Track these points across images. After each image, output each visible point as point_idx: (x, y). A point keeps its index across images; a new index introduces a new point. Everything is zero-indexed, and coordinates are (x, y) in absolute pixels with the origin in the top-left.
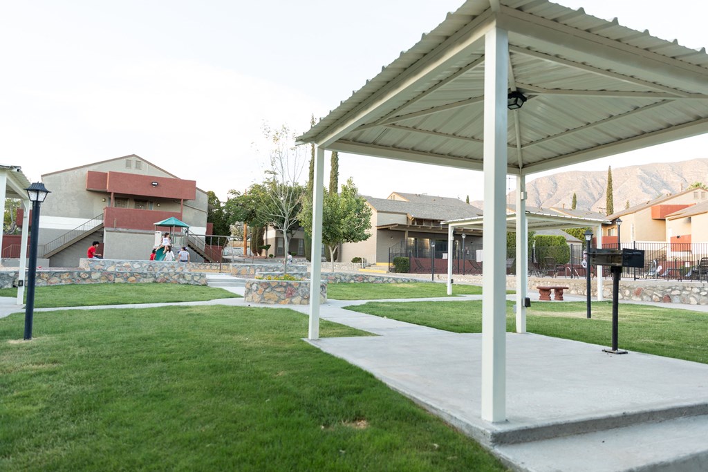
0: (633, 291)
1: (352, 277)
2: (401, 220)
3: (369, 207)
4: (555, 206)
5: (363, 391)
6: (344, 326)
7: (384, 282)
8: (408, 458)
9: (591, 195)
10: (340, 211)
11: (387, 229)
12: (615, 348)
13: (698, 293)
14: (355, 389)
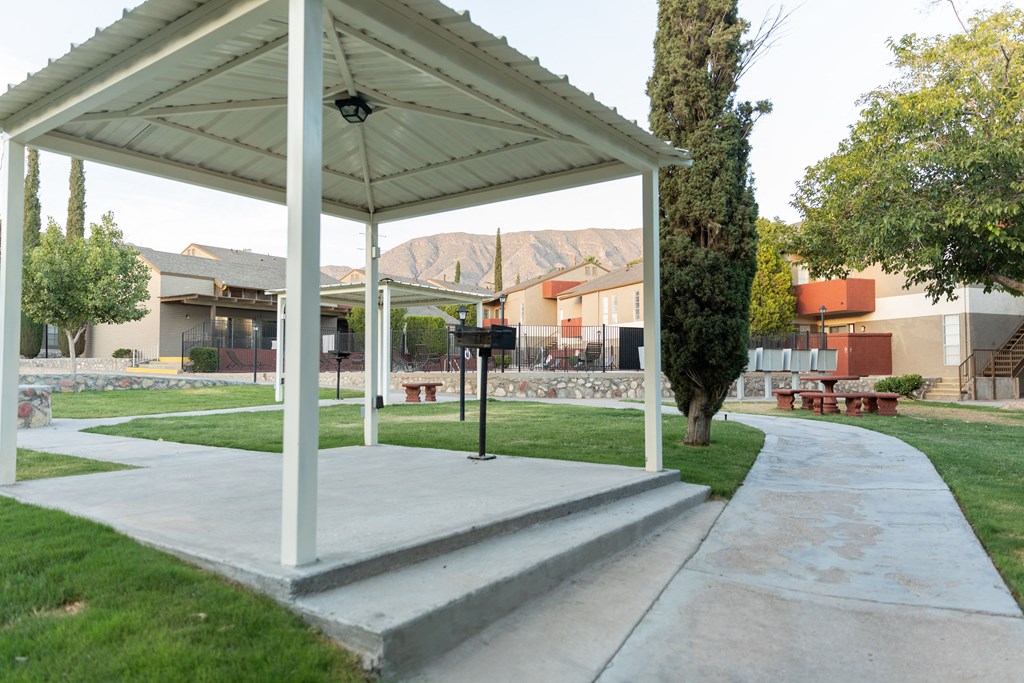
0: (517, 386)
1: (109, 381)
2: (204, 288)
3: (145, 264)
4: (436, 278)
5: (87, 556)
6: (76, 458)
7: (171, 388)
8: (149, 643)
9: (479, 265)
10: (87, 269)
11: (179, 303)
12: (482, 452)
13: (583, 385)
14: (72, 553)
